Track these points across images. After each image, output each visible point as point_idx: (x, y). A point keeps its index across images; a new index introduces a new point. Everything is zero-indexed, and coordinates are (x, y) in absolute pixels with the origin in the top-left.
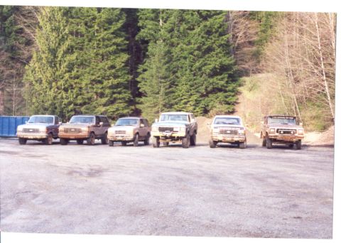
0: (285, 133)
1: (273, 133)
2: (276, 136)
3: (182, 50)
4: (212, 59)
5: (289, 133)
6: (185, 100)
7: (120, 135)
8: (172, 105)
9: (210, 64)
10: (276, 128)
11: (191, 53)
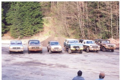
0: (111, 46)
1: (107, 47)
2: (108, 48)
3: (25, 8)
4: (36, 12)
5: (112, 46)
6: (27, 27)
7: (56, 49)
8: (23, 29)
9: (35, 14)
10: (108, 45)
11: (29, 10)
